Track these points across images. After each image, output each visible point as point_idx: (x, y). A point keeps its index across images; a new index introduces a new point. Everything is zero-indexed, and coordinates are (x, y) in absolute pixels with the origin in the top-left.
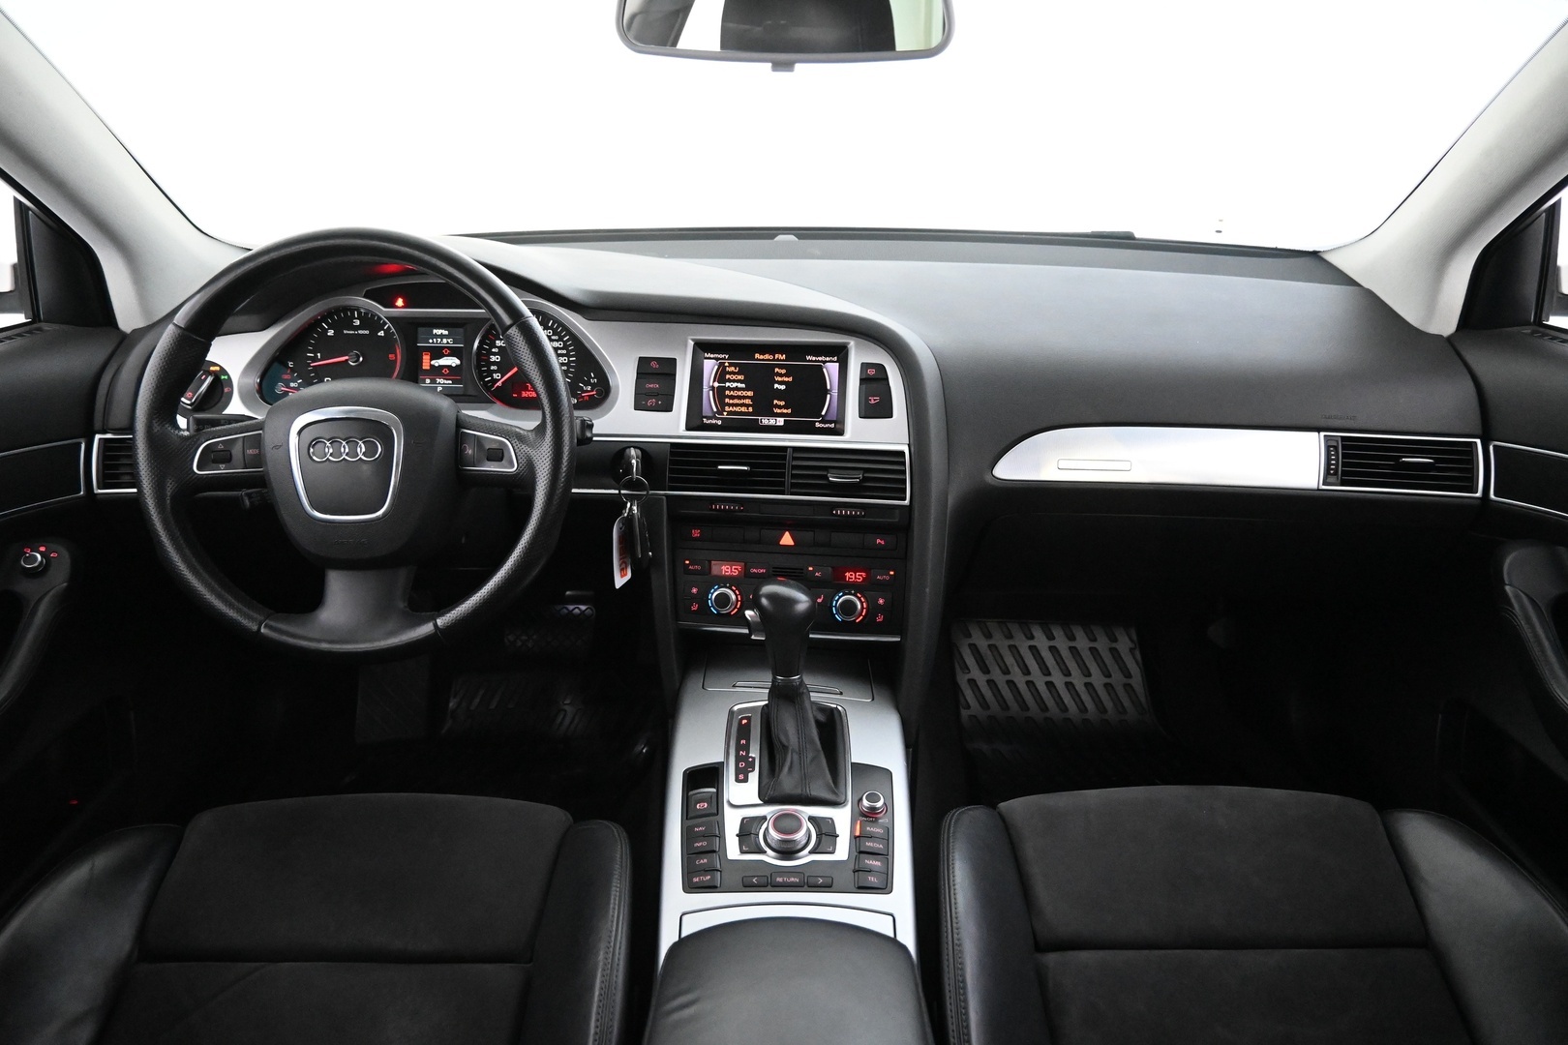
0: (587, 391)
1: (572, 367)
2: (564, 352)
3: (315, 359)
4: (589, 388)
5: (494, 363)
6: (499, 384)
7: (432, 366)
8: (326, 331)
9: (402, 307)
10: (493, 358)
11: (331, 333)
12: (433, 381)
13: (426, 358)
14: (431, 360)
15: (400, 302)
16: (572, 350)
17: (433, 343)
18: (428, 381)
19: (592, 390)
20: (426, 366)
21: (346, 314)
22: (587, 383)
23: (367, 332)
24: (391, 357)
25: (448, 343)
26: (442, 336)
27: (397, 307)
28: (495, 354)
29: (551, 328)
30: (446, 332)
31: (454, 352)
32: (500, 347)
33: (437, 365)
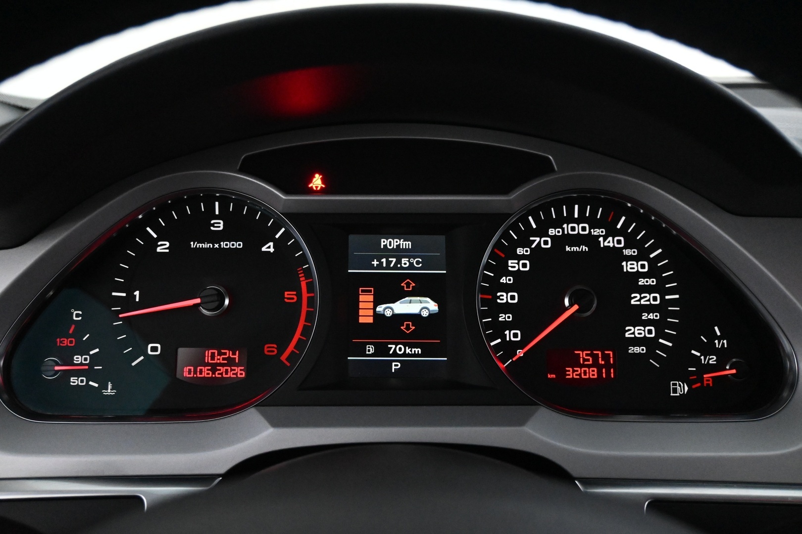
0: (710, 368)
1: (673, 314)
2: (652, 282)
3: (128, 304)
4: (713, 360)
5: (507, 308)
6: (520, 353)
7: (378, 317)
8: (154, 243)
9: (322, 192)
10: (504, 298)
11: (163, 247)
12: (382, 350)
13: (366, 300)
14: (377, 303)
15: (317, 182)
16: (669, 279)
17: (380, 266)
18: (371, 349)
19: (720, 366)
20: (365, 317)
21: (195, 209)
22: (708, 350)
23: (238, 245)
24: (289, 296)
25: (411, 267)
26: (399, 253)
27: (311, 192)
28: (507, 288)
29: (622, 232)
30: (406, 244)
31: (423, 288)
32: (517, 274)
33: (388, 313)
